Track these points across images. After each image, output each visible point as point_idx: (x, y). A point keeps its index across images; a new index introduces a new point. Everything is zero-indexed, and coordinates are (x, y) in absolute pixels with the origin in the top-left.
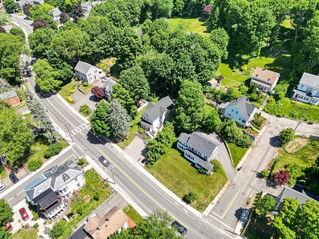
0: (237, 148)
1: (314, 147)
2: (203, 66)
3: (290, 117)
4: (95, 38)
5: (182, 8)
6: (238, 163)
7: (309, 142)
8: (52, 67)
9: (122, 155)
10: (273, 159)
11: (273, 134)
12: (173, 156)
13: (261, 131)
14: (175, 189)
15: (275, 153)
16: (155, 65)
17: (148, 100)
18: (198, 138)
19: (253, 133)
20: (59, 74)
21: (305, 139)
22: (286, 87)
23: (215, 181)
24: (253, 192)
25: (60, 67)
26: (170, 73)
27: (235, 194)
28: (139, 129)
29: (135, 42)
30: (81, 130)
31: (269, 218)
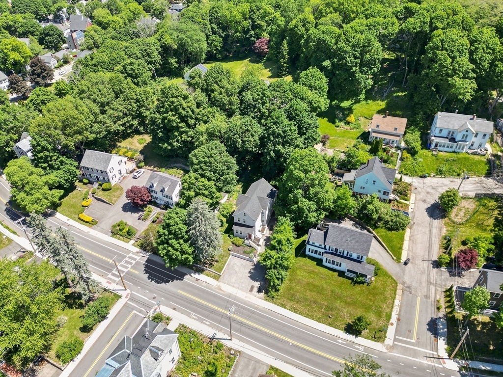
0: (390, 233)
1: (486, 208)
2: (308, 124)
3: (437, 174)
4: (107, 108)
5: (220, 47)
6: (400, 254)
7: (478, 203)
8: (42, 168)
9: (221, 289)
10: (442, 236)
11: (427, 202)
12: (305, 268)
13: (410, 201)
14: (328, 318)
15: (441, 227)
16: (235, 134)
17: (227, 192)
18: (340, 230)
19: (402, 207)
20: (58, 179)
21: (470, 200)
22: (416, 135)
23: (382, 289)
24: (438, 290)
25: (56, 166)
26: (259, 143)
27: (416, 301)
28: (231, 240)
29: (185, 105)
30: (130, 266)
31: (476, 319)
